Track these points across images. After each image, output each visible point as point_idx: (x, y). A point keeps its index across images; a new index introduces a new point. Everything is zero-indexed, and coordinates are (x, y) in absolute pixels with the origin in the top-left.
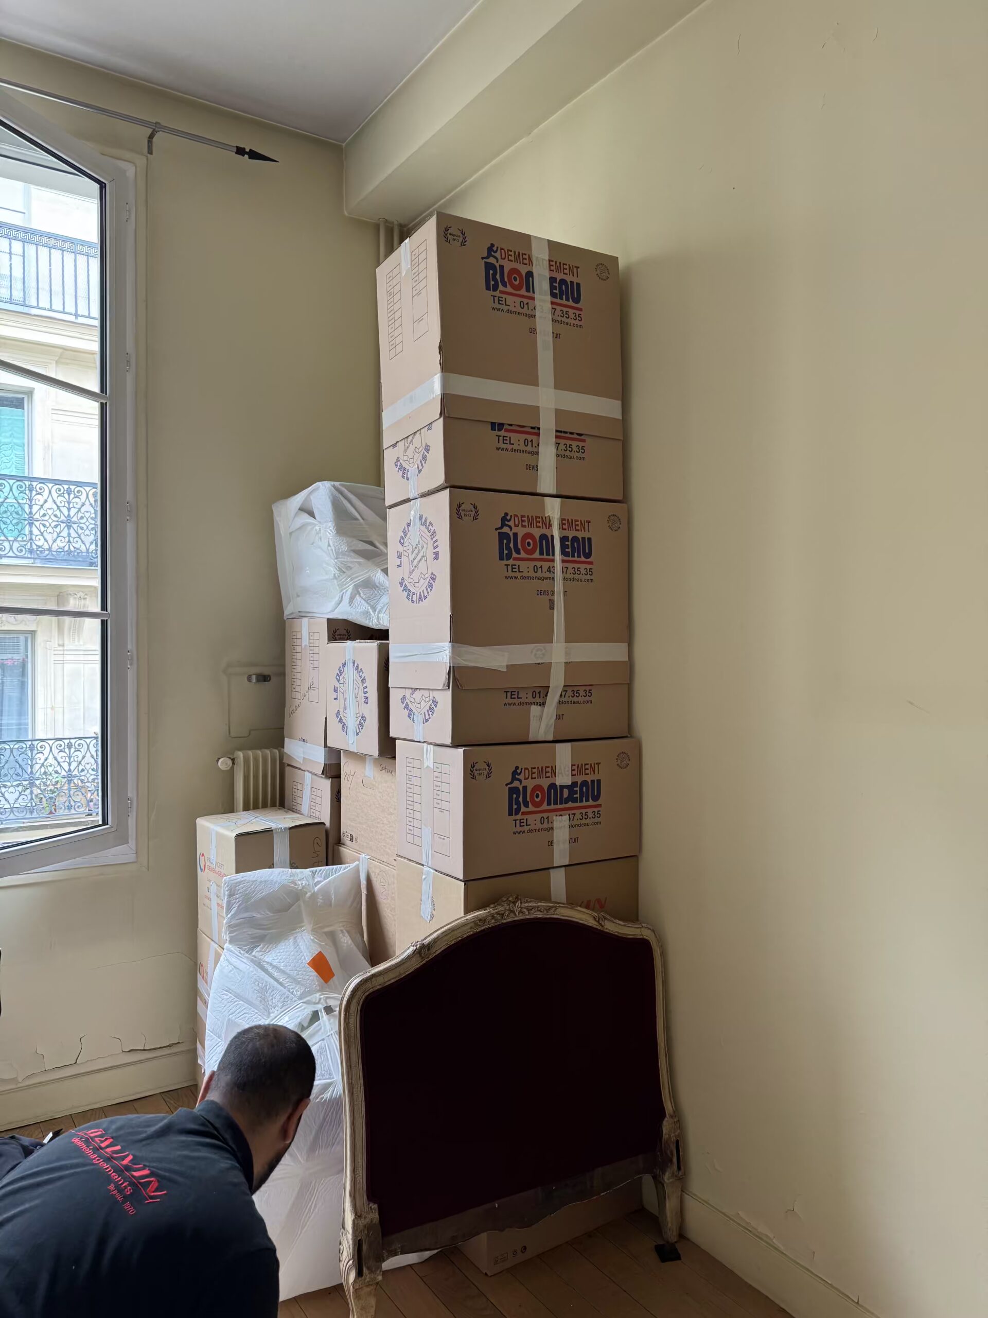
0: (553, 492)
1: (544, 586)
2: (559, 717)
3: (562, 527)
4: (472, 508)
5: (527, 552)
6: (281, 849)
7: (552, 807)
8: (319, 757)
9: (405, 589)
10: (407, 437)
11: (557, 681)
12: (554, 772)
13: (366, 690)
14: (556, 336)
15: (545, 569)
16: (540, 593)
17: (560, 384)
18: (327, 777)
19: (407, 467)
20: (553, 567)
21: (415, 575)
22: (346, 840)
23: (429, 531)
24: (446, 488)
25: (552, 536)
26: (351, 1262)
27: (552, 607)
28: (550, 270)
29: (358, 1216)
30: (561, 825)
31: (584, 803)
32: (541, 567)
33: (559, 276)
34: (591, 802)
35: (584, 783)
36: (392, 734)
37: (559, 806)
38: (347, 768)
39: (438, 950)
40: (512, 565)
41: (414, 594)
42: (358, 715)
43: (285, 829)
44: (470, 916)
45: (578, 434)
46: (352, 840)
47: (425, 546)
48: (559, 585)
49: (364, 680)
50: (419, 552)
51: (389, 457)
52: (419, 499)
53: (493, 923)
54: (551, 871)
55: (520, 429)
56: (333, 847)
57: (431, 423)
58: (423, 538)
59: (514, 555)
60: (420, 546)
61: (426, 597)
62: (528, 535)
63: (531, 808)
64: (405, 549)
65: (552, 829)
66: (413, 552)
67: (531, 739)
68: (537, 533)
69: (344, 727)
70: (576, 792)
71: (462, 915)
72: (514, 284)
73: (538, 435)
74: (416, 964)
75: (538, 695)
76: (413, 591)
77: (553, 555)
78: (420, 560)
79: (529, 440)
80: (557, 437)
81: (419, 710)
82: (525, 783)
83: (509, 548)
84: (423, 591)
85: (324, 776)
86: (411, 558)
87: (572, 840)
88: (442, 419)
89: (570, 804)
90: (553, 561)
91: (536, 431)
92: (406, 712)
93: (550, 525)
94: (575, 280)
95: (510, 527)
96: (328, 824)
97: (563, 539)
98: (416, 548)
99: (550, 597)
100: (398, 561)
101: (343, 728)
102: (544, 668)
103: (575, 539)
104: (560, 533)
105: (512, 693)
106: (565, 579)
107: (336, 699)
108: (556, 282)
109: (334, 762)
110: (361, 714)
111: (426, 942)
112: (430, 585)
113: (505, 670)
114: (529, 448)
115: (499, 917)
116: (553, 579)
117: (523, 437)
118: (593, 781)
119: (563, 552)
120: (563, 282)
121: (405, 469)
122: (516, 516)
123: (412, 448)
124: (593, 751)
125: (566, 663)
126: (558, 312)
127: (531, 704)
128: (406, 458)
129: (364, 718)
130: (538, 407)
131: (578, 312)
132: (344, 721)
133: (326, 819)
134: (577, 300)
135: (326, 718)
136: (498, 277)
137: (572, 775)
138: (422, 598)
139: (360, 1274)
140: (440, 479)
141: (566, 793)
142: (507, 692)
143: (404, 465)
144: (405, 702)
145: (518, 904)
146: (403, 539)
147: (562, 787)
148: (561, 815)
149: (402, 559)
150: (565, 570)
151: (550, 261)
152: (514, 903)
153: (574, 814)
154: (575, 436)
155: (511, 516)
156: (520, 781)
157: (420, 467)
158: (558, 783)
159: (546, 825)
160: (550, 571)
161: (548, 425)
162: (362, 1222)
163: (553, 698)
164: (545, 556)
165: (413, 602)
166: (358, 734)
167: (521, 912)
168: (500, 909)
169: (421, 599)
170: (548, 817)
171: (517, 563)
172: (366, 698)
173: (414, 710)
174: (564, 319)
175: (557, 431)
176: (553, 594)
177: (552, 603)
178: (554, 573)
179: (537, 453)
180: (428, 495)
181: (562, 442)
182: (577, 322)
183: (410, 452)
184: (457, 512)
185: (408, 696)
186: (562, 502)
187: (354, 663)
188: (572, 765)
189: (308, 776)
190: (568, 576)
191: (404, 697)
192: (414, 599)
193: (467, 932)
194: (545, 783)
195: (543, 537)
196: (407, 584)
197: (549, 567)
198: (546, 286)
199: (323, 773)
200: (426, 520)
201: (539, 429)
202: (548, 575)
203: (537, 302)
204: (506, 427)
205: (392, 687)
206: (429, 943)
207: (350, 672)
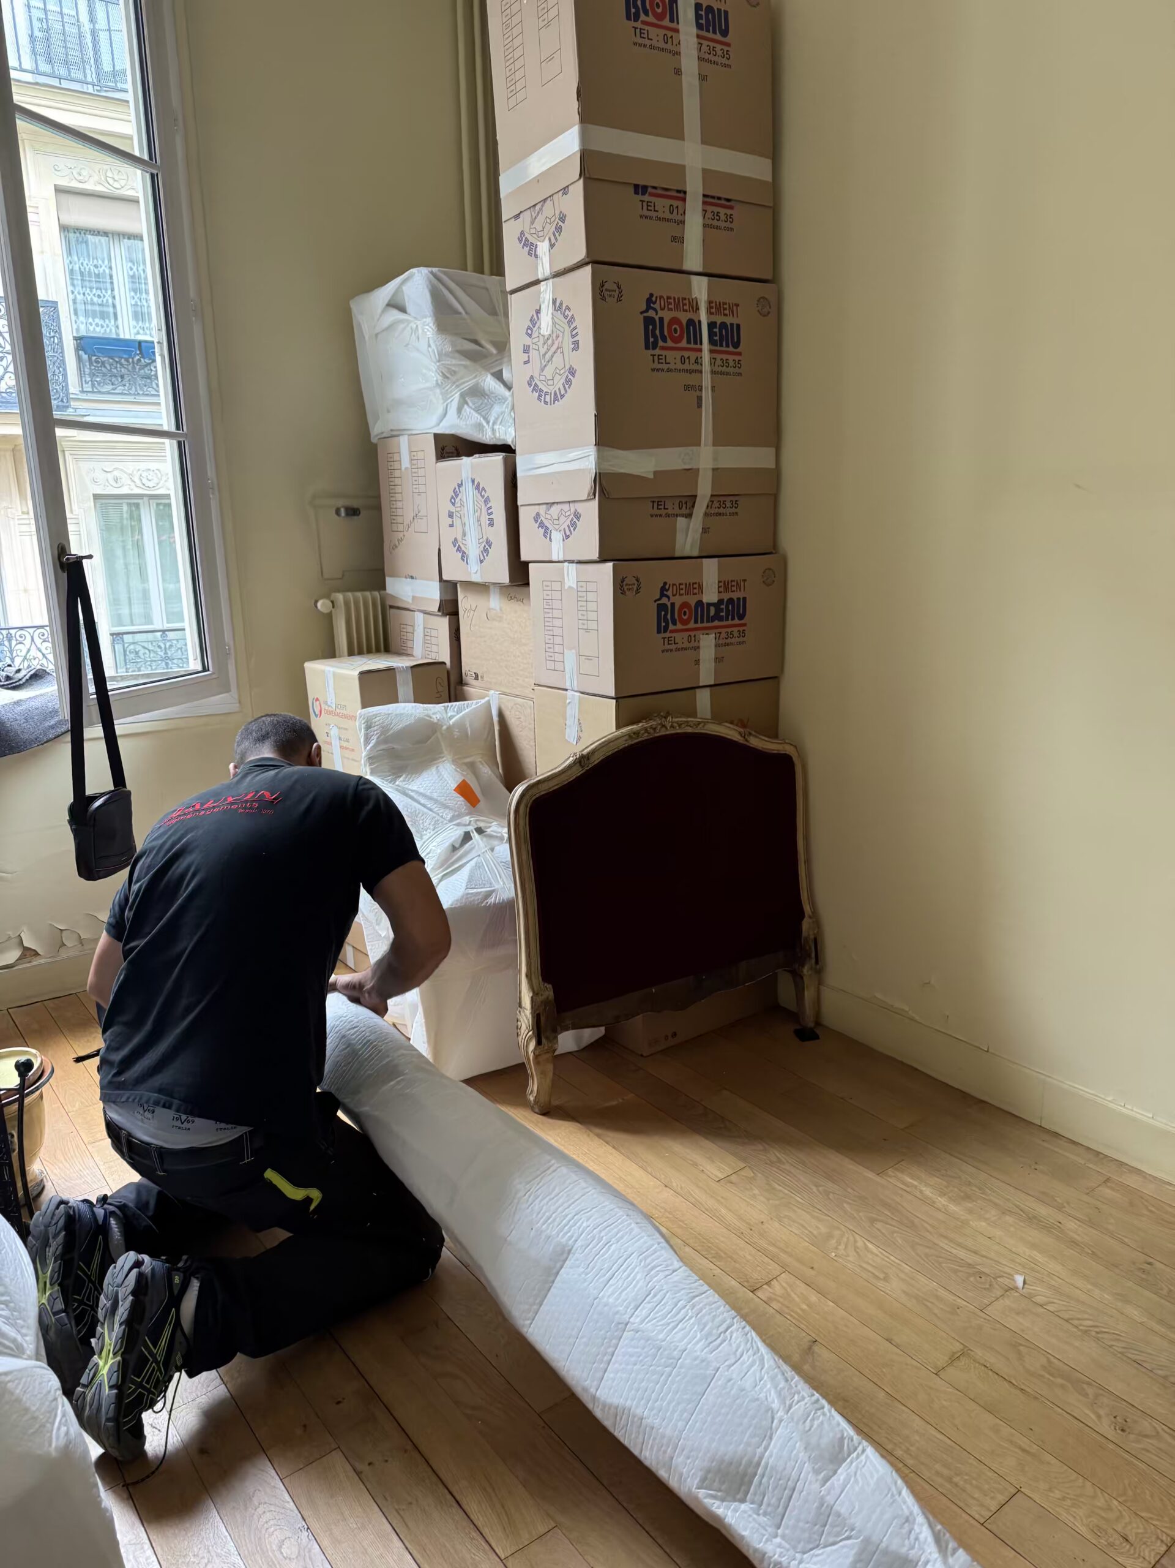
0: (700, 269)
1: (691, 379)
2: (705, 530)
3: (709, 312)
4: (615, 287)
5: (674, 340)
6: (405, 687)
7: (699, 625)
8: (433, 593)
9: (536, 388)
10: (535, 206)
11: (704, 489)
12: (701, 587)
13: (491, 511)
14: (702, 78)
15: (693, 360)
16: (687, 388)
17: (708, 138)
18: (444, 614)
19: (535, 242)
20: (701, 358)
21: (549, 372)
22: (469, 678)
23: (566, 317)
24: (587, 264)
25: (700, 322)
26: (531, 1033)
27: (700, 406)
29: (535, 994)
30: (707, 644)
31: (730, 622)
32: (689, 358)
34: (736, 621)
35: (731, 600)
37: (705, 625)
38: (466, 602)
39: (596, 760)
40: (659, 355)
41: (547, 393)
42: (481, 541)
43: (406, 667)
44: (625, 730)
45: (728, 200)
46: (477, 677)
47: (561, 335)
48: (707, 380)
49: (487, 500)
50: (553, 343)
51: (510, 233)
52: (551, 280)
53: (645, 737)
54: (698, 691)
55: (664, 193)
56: (455, 689)
57: (568, 187)
58: (557, 326)
59: (661, 343)
60: (554, 335)
61: (562, 396)
62: (675, 321)
63: (679, 626)
64: (534, 341)
65: (699, 647)
66: (544, 344)
67: (677, 554)
68: (684, 317)
69: (464, 556)
70: (722, 611)
71: (614, 730)
72: (655, 11)
73: (684, 200)
74: (578, 772)
75: (684, 506)
76: (545, 390)
77: (701, 343)
78: (554, 353)
79: (675, 207)
80: (704, 203)
81: (557, 527)
82: (673, 599)
83: (654, 336)
84: (559, 389)
85: (440, 614)
86: (543, 351)
87: (718, 660)
88: (581, 180)
89: (716, 623)
90: (700, 350)
91: (681, 195)
92: (542, 531)
93: (698, 309)
94: (724, 7)
95: (655, 310)
96: (448, 661)
97: (711, 325)
98: (548, 339)
99: (698, 393)
100: (525, 357)
101: (462, 558)
102: (692, 474)
103: (723, 325)
104: (708, 318)
105: (658, 502)
106: (713, 372)
107: (451, 526)
108: (702, 10)
109: (449, 597)
110: (485, 539)
111: (585, 752)
112: (568, 382)
113: (651, 476)
114: (674, 216)
115: (652, 731)
116: (701, 372)
117: (668, 202)
118: (739, 599)
119: (711, 341)
120: (709, 9)
121: (532, 244)
122: (661, 297)
123: (540, 219)
124: (738, 567)
125: (714, 470)
126: (704, 48)
127: (677, 516)
128: (533, 231)
129: (489, 543)
130: (684, 167)
131: (726, 48)
132: (463, 548)
133: (445, 656)
134: (725, 33)
135: (439, 550)
137: (719, 592)
138: (557, 397)
139: (539, 1043)
140: (581, 253)
141: (712, 610)
142: (653, 502)
143: (531, 240)
144: (539, 520)
145: (669, 718)
146: (532, 330)
147: (709, 605)
148: (707, 634)
149: (530, 354)
150: (713, 361)
152: (666, 718)
153: (720, 633)
154: (724, 202)
155: (656, 297)
156: (668, 598)
157: (553, 241)
158: (705, 600)
159: (693, 644)
160: (698, 363)
161: (695, 188)
162: (540, 999)
163: (700, 509)
164: (692, 346)
165: (546, 403)
166: (481, 562)
167: (672, 726)
168: (652, 723)
169: (556, 399)
170: (695, 636)
171: (664, 353)
172: (491, 520)
173: (550, 527)
174: (711, 57)
175: (704, 196)
176: (701, 390)
177: (700, 399)
178: (701, 365)
179: (683, 222)
180: (564, 274)
181: (710, 209)
182: (724, 61)
183: (538, 225)
184: (600, 292)
185: (542, 513)
186: (709, 280)
187: (473, 481)
188: (719, 582)
189: (419, 617)
190: (716, 369)
191: (538, 514)
192: (548, 398)
193: (622, 744)
194: (692, 600)
195: (691, 322)
196: (539, 383)
197: (697, 358)
198: (691, 14)
199: (439, 610)
200: (561, 305)
201: (685, 193)
202: (695, 367)
203: (681, 36)
204: (650, 190)
205: (521, 505)
206: (588, 754)
207: (468, 492)
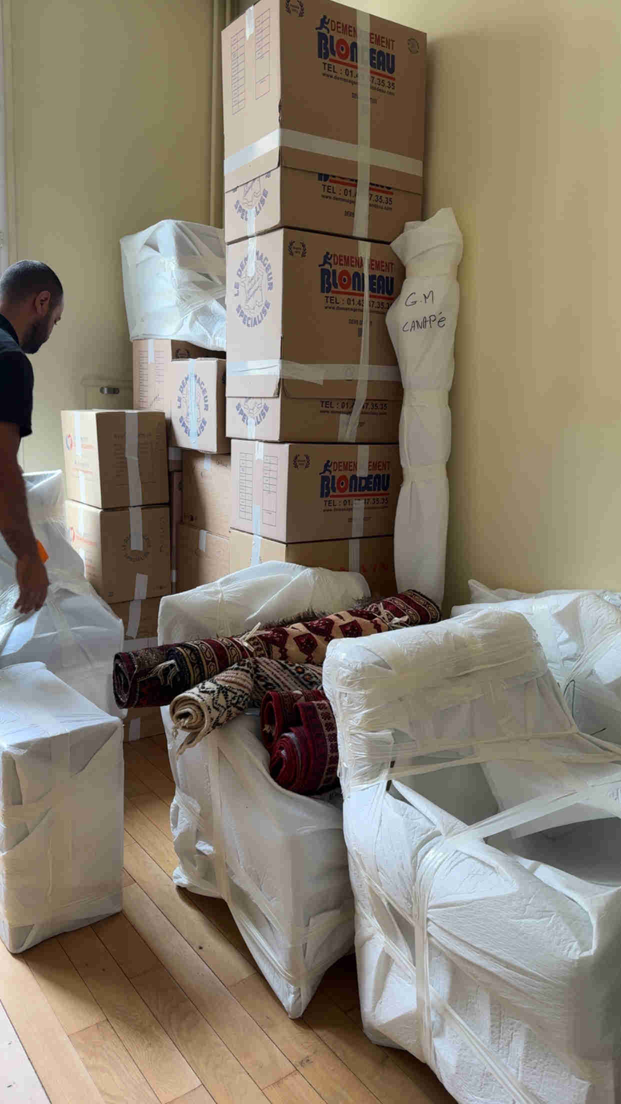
0: (366, 236)
1: (353, 315)
2: (361, 424)
3: (371, 267)
4: (300, 246)
5: (343, 287)
7: (353, 493)
9: (242, 315)
10: (247, 183)
11: (361, 395)
12: (355, 465)
13: (206, 399)
14: (373, 101)
15: (356, 302)
16: (352, 322)
17: (376, 143)
19: (246, 209)
20: (363, 300)
21: (251, 303)
22: (187, 520)
23: (265, 265)
24: (281, 228)
25: (363, 274)
27: (360, 335)
28: (371, 42)
30: (359, 507)
31: (376, 492)
32: (353, 300)
33: (378, 48)
34: (382, 492)
35: (378, 476)
36: (228, 435)
37: (358, 493)
40: (331, 297)
41: (249, 318)
42: (199, 419)
45: (389, 188)
46: (192, 519)
47: (261, 277)
48: (366, 317)
49: (204, 391)
50: (255, 283)
51: (230, 200)
52: (256, 237)
54: (350, 541)
55: (342, 181)
57: (270, 172)
58: (258, 270)
59: (333, 288)
60: (256, 277)
61: (260, 322)
62: (344, 273)
63: (338, 493)
64: (242, 280)
65: (351, 509)
66: (249, 283)
67: (339, 440)
68: (352, 270)
69: (187, 430)
70: (371, 483)
72: (340, 52)
73: (356, 186)
75: (346, 406)
76: (248, 316)
77: (363, 290)
78: (256, 290)
79: (349, 190)
80: (370, 189)
81: (252, 415)
82: (334, 473)
83: (328, 283)
86: (248, 288)
87: (366, 519)
88: (279, 168)
89: (366, 492)
90: (363, 295)
91: (354, 183)
92: (241, 416)
93: (362, 265)
94: (391, 53)
95: (330, 264)
97: (372, 278)
98: (252, 279)
99: (359, 326)
100: (236, 291)
102: (353, 383)
103: (381, 278)
104: (369, 272)
105: (327, 403)
106: (371, 311)
107: (180, 407)
108: (375, 53)
109: (176, 459)
110: (202, 419)
112: (264, 312)
113: (322, 384)
114: (348, 198)
116: (362, 311)
117: (343, 187)
118: (384, 476)
119: (371, 289)
120: (381, 53)
121: (244, 210)
122: (335, 255)
123: (251, 192)
124: (385, 452)
125: (369, 381)
126: (376, 81)
127: (340, 413)
128: (245, 201)
129: (204, 422)
130: (356, 163)
131: (391, 81)
132: (187, 424)
134: (392, 71)
136: (328, 46)
137: (369, 470)
138: (256, 322)
140: (276, 220)
141: (363, 483)
142: (323, 402)
143: (243, 207)
144: (240, 409)
146: (241, 273)
147: (361, 478)
148: (359, 500)
149: (239, 289)
150: (371, 304)
151: (371, 34)
153: (369, 499)
154: (385, 189)
155: (331, 255)
156: (330, 472)
157: (258, 209)
158: (358, 475)
159: (348, 506)
160: (360, 304)
161: (364, 178)
163: (357, 409)
164: (357, 292)
165: (248, 325)
166: (199, 435)
170: (349, 501)
172: (206, 405)
173: (246, 414)
174: (381, 87)
175: (371, 184)
176: (361, 324)
177: (360, 330)
178: (363, 306)
179: (354, 202)
180: (265, 234)
181: (375, 193)
182: (391, 90)
183: (249, 196)
184: (289, 249)
185: (242, 404)
186: (372, 246)
187: (196, 377)
188: (369, 462)
190: (374, 309)
191: (239, 404)
192: (250, 322)
194: (349, 475)
195: (356, 274)
196: (244, 310)
197: (360, 301)
198: (367, 56)
200: (262, 256)
201: (356, 181)
202: (358, 307)
203: (359, 71)
204: (330, 178)
205: (228, 397)
207: (192, 384)
